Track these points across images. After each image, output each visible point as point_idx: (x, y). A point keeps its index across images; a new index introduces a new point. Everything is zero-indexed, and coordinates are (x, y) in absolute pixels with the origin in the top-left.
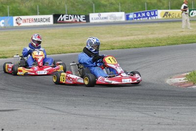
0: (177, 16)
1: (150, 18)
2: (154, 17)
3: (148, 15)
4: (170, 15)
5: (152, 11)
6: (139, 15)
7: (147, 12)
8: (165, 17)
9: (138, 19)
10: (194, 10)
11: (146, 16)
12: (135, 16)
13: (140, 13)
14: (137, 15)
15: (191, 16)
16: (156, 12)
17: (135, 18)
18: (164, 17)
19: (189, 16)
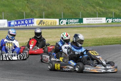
0: (49, 24)
1: (28, 25)
2: (31, 25)
3: (27, 23)
4: (44, 23)
5: (30, 19)
6: (19, 23)
7: (25, 20)
8: (40, 24)
9: (18, 26)
10: (63, 19)
11: (25, 24)
12: (16, 23)
13: (20, 21)
15: (61, 24)
16: (33, 20)
17: (15, 25)
19: (60, 24)
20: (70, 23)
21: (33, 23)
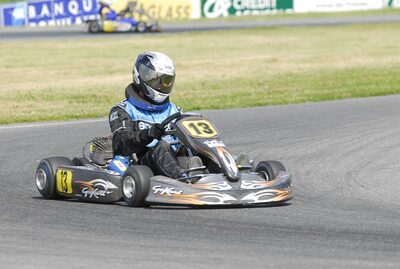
1: (78, 20)
3: (74, 11)
6: (45, 11)
11: (68, 14)
13: (49, 3)
14: (38, 11)
15: (209, 15)
17: (31, 21)
19: (203, 14)
20: (242, 11)
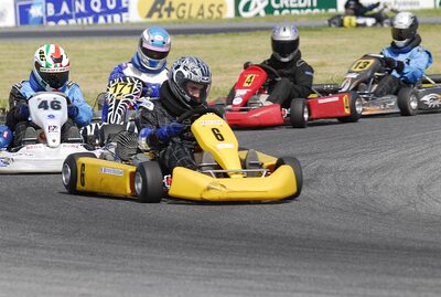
0: (194, 13)
4: (170, 10)
6: (65, 8)
8: (156, 15)
9: (62, 22)
11: (89, 12)
12: (51, 11)
14: (57, 9)
15: (244, 14)
17: (49, 19)
18: (149, 15)
19: (237, 14)
20: (280, 10)
21: (126, 10)
